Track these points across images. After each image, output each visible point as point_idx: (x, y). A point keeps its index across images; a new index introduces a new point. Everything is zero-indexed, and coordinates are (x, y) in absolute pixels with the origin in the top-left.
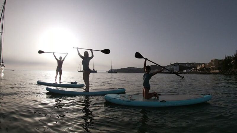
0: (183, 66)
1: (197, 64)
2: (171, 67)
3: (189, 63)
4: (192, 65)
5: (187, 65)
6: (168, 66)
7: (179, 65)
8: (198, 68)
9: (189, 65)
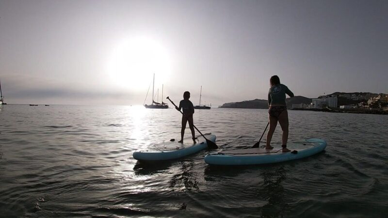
0: (346, 98)
1: (371, 94)
2: (325, 100)
3: (357, 94)
4: (361, 96)
5: (354, 97)
6: (319, 98)
7: (340, 95)
8: (370, 102)
9: (357, 96)
